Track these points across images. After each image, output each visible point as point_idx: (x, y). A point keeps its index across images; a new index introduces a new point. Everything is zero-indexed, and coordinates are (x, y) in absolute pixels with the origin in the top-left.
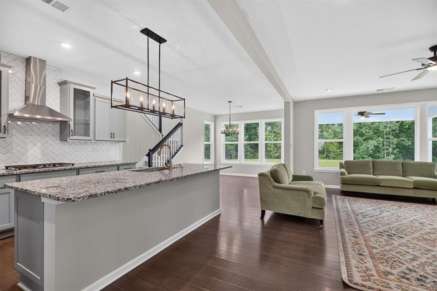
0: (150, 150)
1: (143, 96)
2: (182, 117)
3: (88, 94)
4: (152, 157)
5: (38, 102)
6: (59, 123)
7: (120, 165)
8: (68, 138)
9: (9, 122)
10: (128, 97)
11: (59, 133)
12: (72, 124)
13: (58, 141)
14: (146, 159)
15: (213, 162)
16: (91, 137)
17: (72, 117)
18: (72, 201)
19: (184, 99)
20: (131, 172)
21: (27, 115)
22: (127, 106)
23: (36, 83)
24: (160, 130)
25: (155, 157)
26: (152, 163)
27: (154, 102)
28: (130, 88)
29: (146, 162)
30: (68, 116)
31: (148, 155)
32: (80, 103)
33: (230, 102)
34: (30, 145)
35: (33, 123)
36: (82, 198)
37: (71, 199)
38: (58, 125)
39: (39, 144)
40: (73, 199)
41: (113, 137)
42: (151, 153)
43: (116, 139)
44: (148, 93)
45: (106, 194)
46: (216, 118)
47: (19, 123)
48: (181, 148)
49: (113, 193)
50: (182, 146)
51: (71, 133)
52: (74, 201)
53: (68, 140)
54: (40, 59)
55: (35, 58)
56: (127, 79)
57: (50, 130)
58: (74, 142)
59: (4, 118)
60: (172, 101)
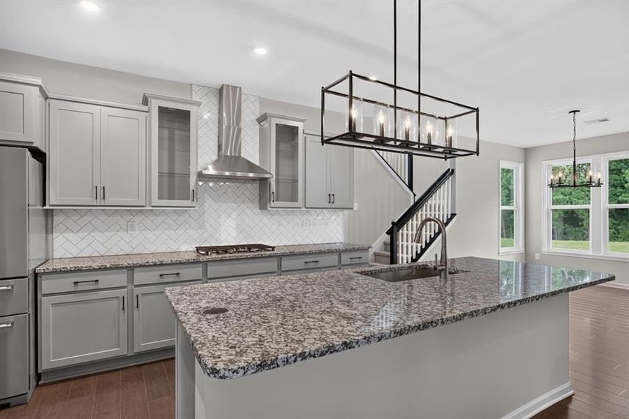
0: (393, 223)
1: (385, 113)
2: (471, 153)
3: (296, 131)
4: (397, 236)
5: (231, 152)
6: (258, 182)
7: (343, 251)
8: (269, 204)
9: (201, 183)
10: (354, 115)
11: (258, 198)
12: (273, 182)
13: (257, 210)
14: (387, 238)
15: (522, 249)
16: (300, 203)
17: (273, 171)
18: (221, 378)
19: (477, 110)
20: (361, 278)
21: (227, 173)
22: (352, 136)
23: (229, 122)
24: (410, 186)
25: (402, 235)
26: (397, 246)
27: (408, 124)
28: (357, 98)
29: (385, 243)
30: (268, 171)
31: (390, 232)
32: (285, 147)
33: (574, 112)
34: (224, 216)
35: (227, 183)
36: (242, 371)
37: (218, 372)
38: (257, 185)
39: (234, 215)
40: (222, 373)
41: (332, 201)
42: (395, 228)
43: (337, 204)
44: (395, 107)
45: (299, 359)
46: (527, 154)
47: (211, 184)
48: (451, 219)
49: (314, 357)
50: (453, 215)
51: (272, 196)
52: (223, 377)
53: (269, 209)
54: (232, 86)
55: (228, 86)
56: (351, 75)
57: (247, 193)
58: (277, 211)
59: (193, 178)
60: (445, 119)
